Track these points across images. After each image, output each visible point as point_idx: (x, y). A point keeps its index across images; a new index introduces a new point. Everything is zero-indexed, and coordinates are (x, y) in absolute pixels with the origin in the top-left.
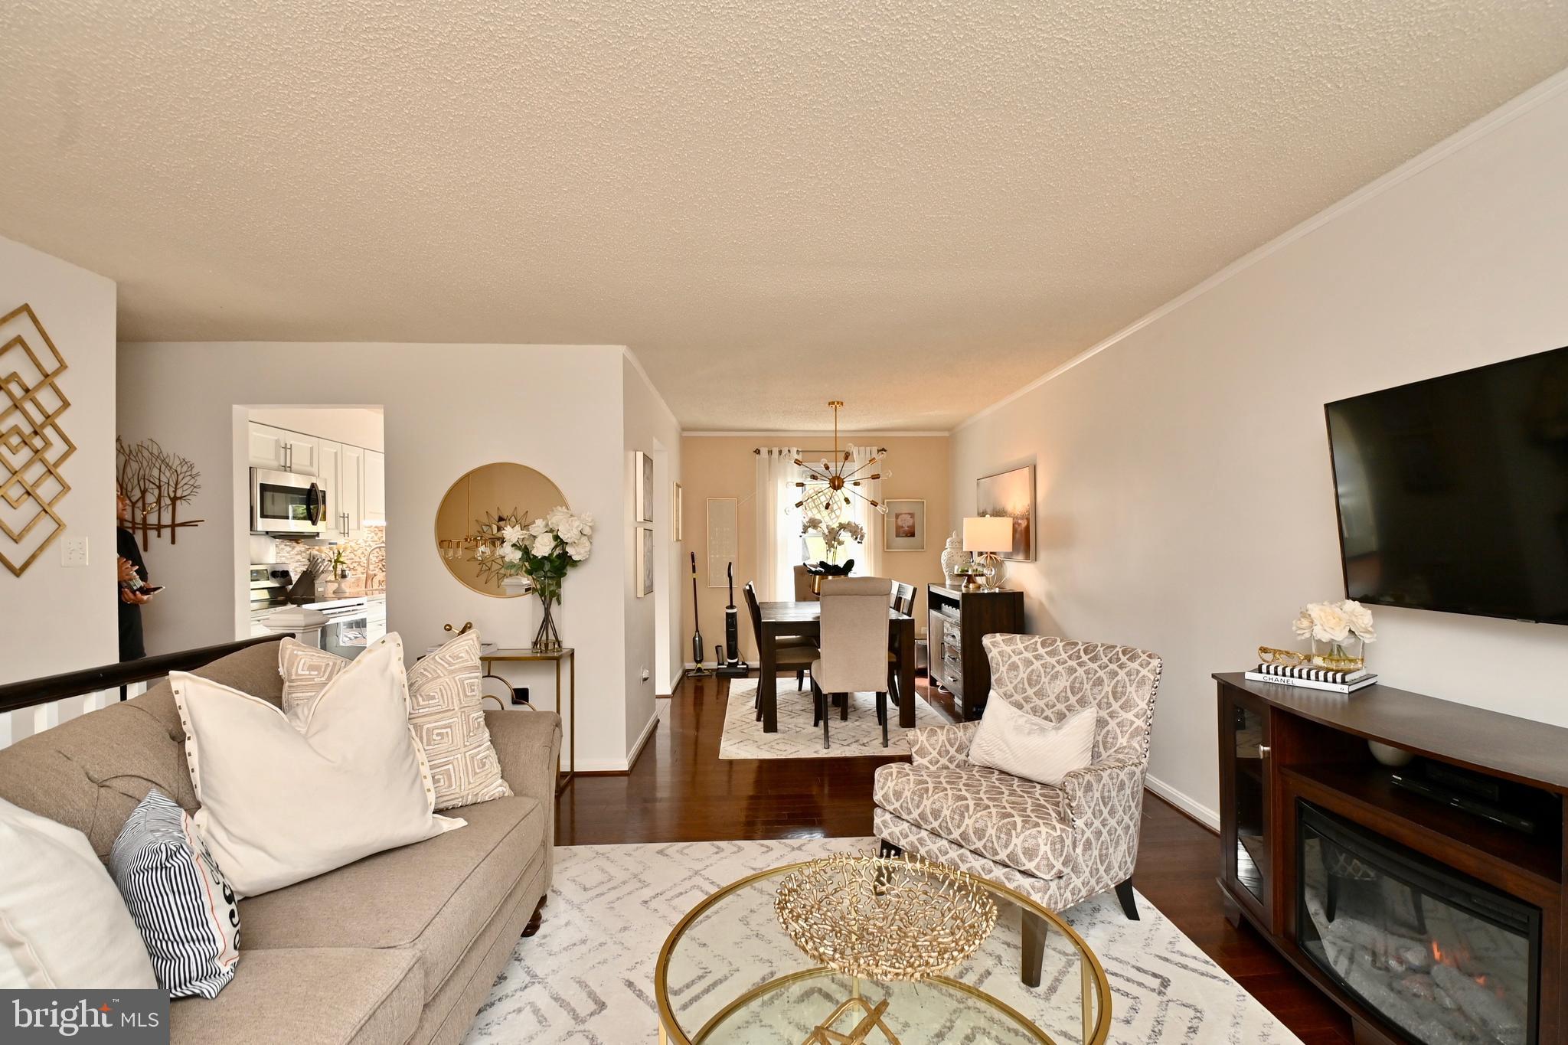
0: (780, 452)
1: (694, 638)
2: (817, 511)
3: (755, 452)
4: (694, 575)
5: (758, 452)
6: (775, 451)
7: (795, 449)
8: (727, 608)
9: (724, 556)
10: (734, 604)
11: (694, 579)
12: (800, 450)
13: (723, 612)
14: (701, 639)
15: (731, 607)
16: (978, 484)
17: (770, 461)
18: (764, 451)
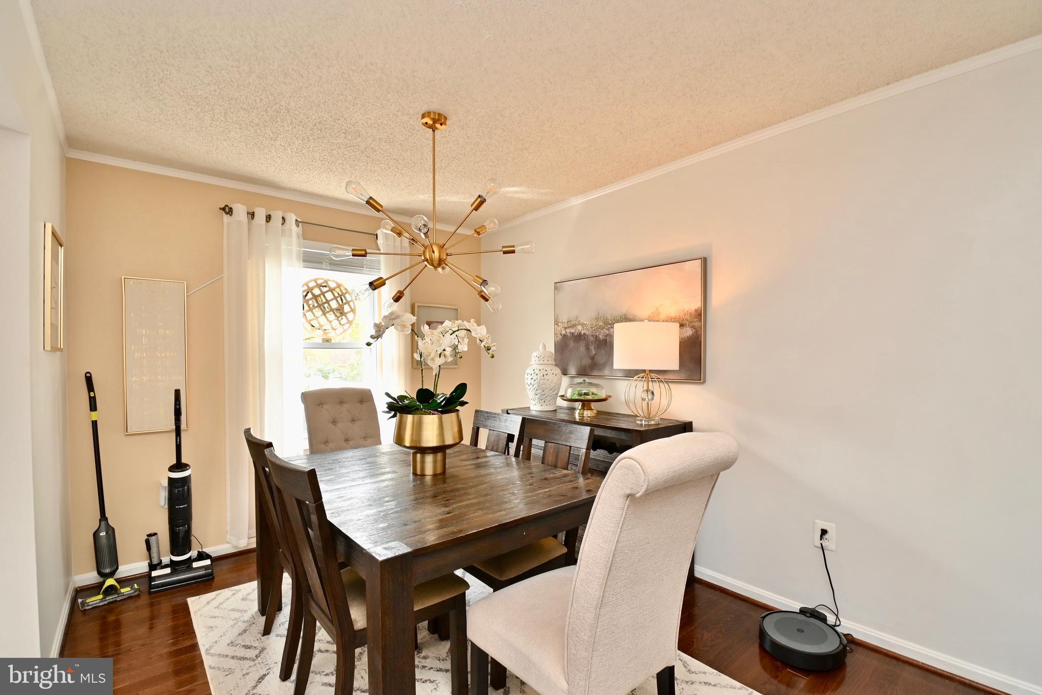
0: (268, 218)
1: (96, 535)
2: (321, 313)
3: (223, 209)
4: (94, 416)
5: (228, 210)
6: (261, 214)
7: (294, 218)
8: (172, 469)
9: (159, 377)
10: (184, 460)
11: (95, 424)
12: (299, 220)
13: (164, 477)
14: (111, 531)
15: (179, 466)
16: (556, 288)
17: (249, 229)
18: (240, 211)
